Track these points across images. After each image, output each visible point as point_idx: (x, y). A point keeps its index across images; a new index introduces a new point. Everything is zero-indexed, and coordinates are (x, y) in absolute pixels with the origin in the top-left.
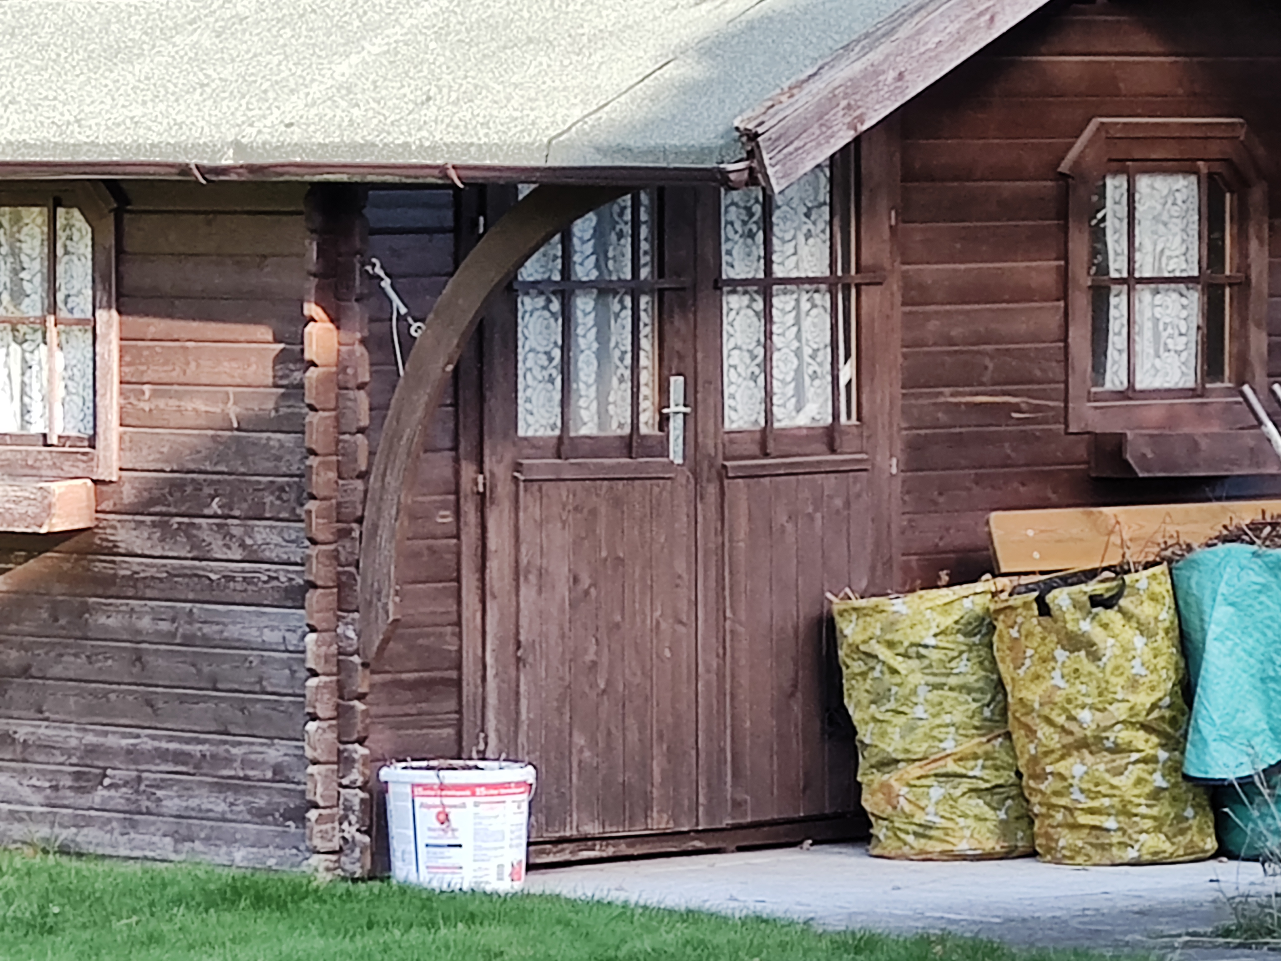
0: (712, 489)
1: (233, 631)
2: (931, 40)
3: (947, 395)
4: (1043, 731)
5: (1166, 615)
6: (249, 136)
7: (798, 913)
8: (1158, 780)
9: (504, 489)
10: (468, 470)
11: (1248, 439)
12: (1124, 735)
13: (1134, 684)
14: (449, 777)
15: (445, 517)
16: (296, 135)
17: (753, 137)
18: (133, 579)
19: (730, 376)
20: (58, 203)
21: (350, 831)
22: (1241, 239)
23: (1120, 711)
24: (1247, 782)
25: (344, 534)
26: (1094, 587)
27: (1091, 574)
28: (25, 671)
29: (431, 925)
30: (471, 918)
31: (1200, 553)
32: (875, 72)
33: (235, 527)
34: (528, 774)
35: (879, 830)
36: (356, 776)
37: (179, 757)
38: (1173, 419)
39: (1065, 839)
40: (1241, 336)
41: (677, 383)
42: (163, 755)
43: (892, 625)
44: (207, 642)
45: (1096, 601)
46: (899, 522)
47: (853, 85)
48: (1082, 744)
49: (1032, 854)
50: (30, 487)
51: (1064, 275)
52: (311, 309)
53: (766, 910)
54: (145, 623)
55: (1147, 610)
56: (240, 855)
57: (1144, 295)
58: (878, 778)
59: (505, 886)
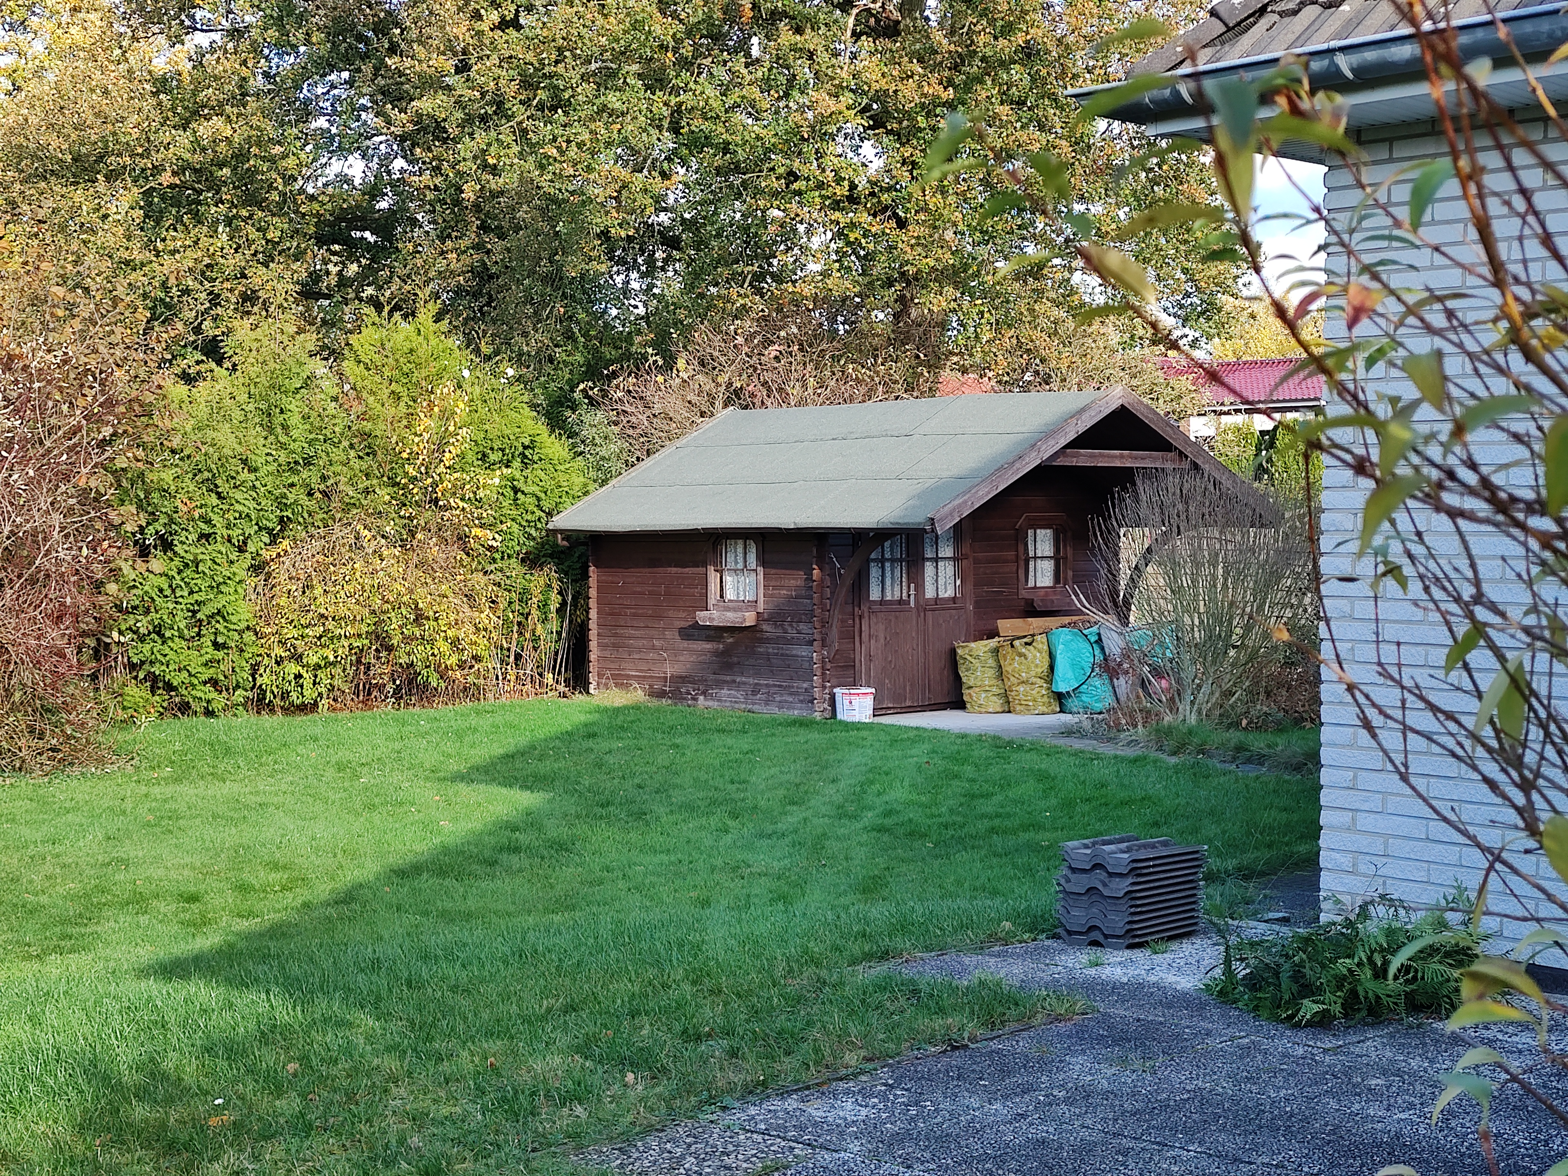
0: (922, 614)
1: (794, 652)
2: (980, 493)
3: (985, 588)
4: (1012, 679)
5: (1046, 647)
6: (797, 520)
7: (946, 728)
8: (1044, 692)
9: (866, 615)
10: (856, 609)
11: (1068, 600)
12: (1034, 680)
13: (1037, 666)
14: (852, 691)
15: (850, 622)
16: (810, 520)
17: (933, 519)
18: (767, 638)
19: (927, 583)
20: (747, 538)
21: (826, 706)
22: (1065, 546)
23: (1032, 673)
24: (1068, 692)
25: (823, 626)
26: (1026, 640)
27: (1025, 637)
28: (739, 663)
29: (848, 731)
30: (858, 729)
31: (1054, 630)
32: (965, 502)
33: (794, 625)
34: (873, 690)
35: (968, 706)
36: (827, 691)
37: (780, 686)
38: (1047, 594)
39: (1018, 708)
40: (1065, 572)
41: (912, 585)
42: (775, 686)
43: (970, 651)
44: (787, 655)
45: (1026, 644)
46: (972, 623)
47: (959, 505)
48: (1023, 682)
49: (1009, 712)
50: (740, 614)
51: (1017, 556)
52: (815, 566)
53: (938, 727)
54: (770, 650)
55: (1040, 646)
56: (796, 712)
57: (1039, 561)
58: (968, 691)
59: (867, 721)
